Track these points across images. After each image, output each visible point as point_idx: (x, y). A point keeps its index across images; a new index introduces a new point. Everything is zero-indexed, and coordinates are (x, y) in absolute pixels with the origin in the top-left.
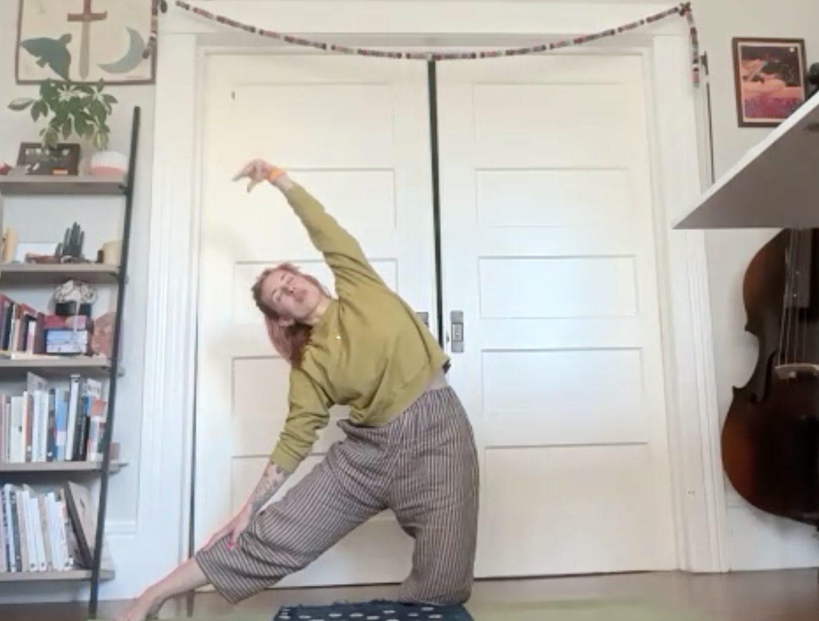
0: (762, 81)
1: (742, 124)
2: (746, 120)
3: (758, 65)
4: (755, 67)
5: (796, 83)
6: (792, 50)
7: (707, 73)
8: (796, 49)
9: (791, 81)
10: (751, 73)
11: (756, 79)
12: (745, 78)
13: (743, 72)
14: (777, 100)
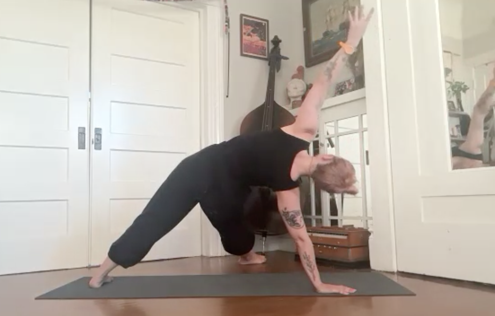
0: (251, 36)
1: (242, 55)
2: (244, 53)
3: (251, 28)
4: (248, 29)
5: (264, 40)
7: (229, 28)
8: (265, 24)
9: (263, 38)
10: (247, 31)
11: (249, 35)
12: (245, 34)
13: (244, 31)
14: (256, 46)
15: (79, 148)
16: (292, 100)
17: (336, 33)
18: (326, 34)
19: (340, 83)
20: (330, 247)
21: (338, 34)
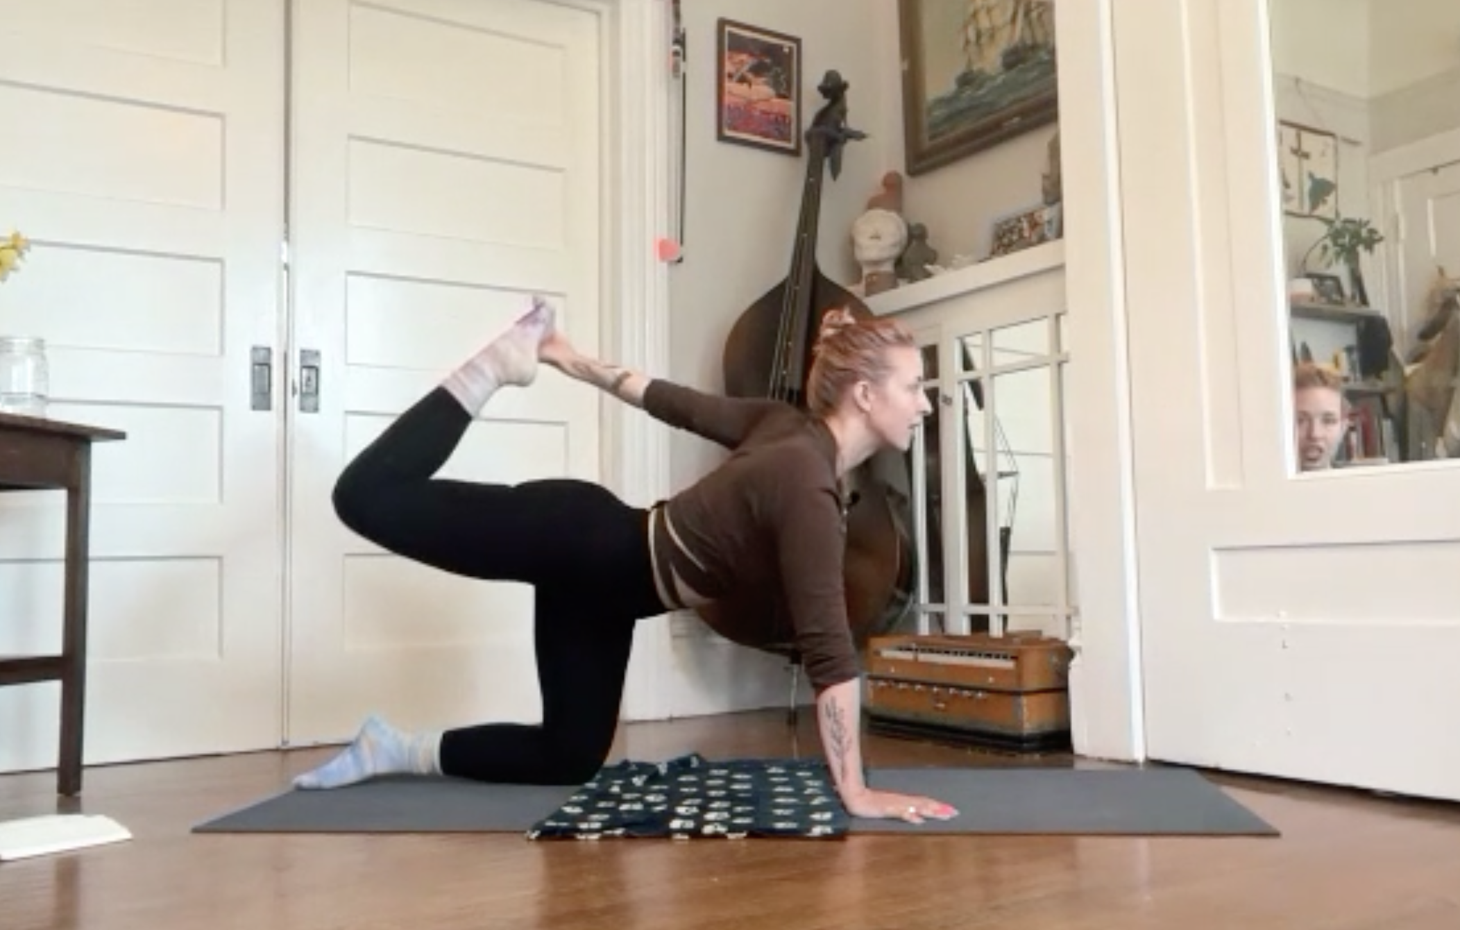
0: (750, 85)
1: (721, 137)
2: (728, 133)
3: (747, 60)
4: (742, 62)
5: (787, 95)
6: (786, 50)
7: (684, 58)
8: (790, 48)
9: (783, 92)
10: (737, 71)
11: (742, 80)
13: (729, 68)
14: (764, 112)
15: (254, 408)
16: (866, 271)
17: (993, 78)
18: (966, 80)
19: (1006, 222)
20: (966, 693)
21: (999, 80)
